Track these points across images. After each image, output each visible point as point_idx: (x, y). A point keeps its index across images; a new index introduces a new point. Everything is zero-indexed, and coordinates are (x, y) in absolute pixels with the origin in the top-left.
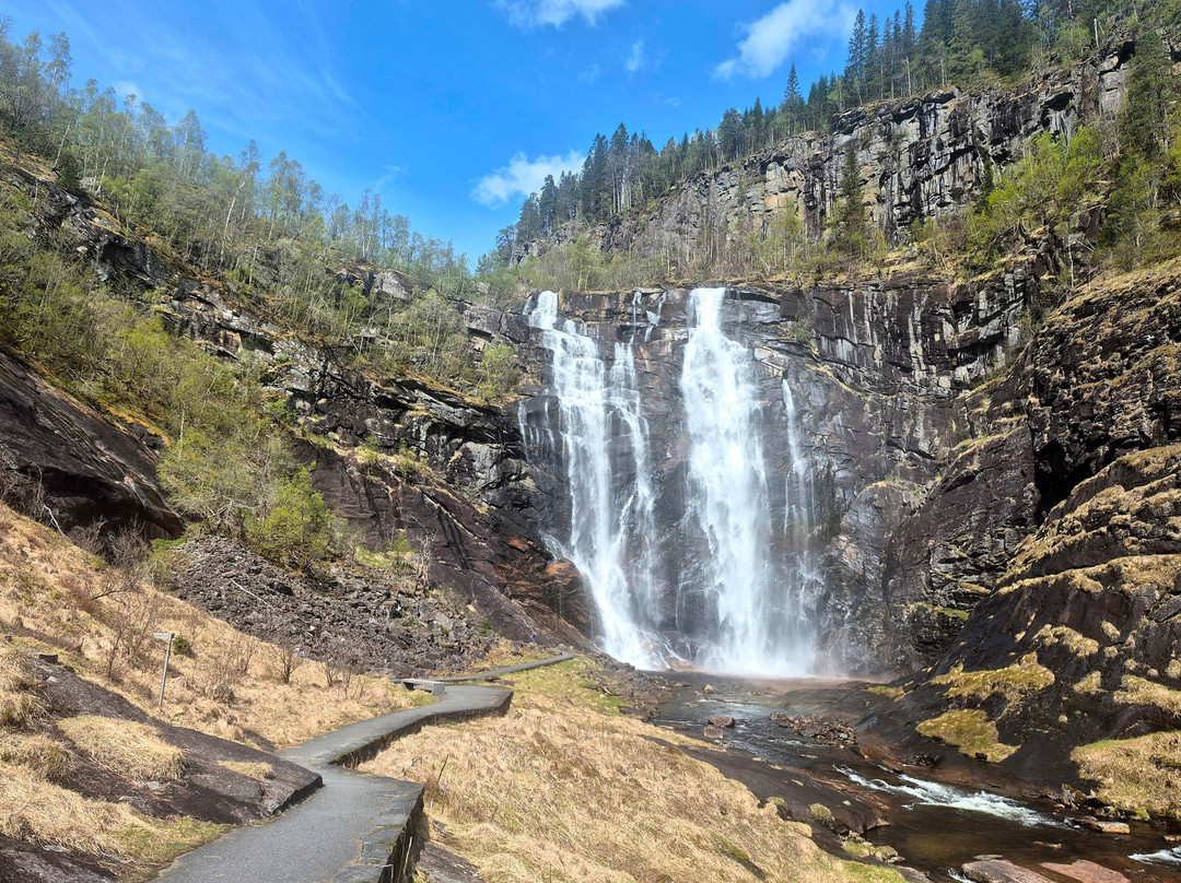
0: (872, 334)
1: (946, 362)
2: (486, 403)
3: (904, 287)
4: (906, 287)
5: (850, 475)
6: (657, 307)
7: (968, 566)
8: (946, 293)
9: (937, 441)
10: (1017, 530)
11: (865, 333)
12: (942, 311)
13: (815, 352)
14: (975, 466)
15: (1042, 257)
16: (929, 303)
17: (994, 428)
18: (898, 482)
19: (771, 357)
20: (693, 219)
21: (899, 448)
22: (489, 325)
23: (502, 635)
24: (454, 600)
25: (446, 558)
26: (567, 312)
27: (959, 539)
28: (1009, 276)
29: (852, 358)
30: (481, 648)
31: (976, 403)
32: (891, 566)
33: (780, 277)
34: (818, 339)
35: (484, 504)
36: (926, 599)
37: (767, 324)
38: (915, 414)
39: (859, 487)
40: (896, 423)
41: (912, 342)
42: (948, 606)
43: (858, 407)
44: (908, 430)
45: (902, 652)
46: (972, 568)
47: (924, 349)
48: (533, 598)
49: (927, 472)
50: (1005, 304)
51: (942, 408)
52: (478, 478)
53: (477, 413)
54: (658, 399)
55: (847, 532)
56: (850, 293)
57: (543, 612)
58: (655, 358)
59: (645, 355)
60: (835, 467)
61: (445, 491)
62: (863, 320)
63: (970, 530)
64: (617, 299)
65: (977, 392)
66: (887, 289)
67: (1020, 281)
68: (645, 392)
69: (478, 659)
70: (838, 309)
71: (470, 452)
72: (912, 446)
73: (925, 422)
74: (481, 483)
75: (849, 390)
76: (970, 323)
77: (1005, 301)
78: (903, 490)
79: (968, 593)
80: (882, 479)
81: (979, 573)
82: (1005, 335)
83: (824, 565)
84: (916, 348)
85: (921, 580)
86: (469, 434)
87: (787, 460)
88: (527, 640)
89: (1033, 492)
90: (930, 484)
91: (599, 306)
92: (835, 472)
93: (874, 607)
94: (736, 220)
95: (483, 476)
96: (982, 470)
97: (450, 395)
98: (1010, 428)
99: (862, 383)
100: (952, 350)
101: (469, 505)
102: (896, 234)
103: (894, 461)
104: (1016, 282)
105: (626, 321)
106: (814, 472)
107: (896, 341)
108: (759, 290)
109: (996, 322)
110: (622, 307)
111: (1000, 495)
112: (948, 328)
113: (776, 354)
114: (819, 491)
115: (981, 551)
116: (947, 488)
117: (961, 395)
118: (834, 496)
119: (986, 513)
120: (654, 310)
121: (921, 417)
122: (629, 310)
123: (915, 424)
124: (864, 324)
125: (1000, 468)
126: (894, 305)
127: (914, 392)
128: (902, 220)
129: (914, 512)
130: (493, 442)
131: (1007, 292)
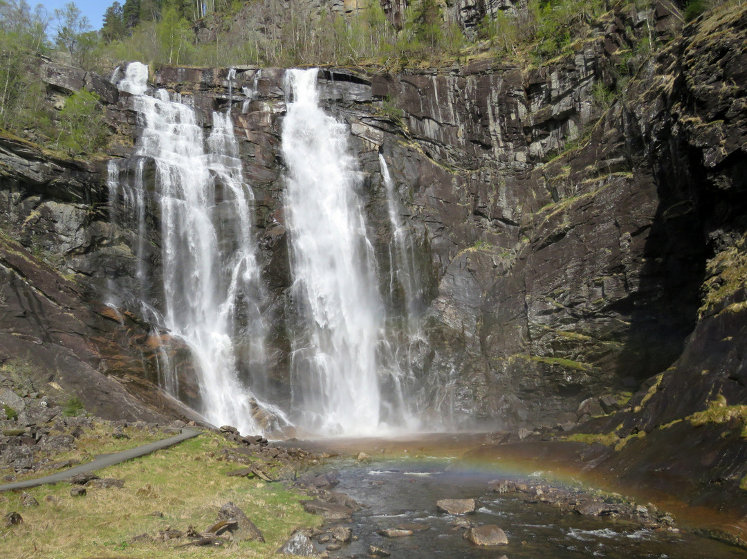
0: (455, 116)
1: (522, 139)
2: (69, 158)
3: (481, 72)
4: (482, 72)
5: (444, 241)
6: (253, 82)
7: (566, 316)
8: (519, 77)
9: (519, 209)
10: (615, 278)
11: (449, 114)
12: (517, 93)
13: (406, 129)
14: (566, 224)
15: (611, 37)
16: (506, 86)
17: (580, 189)
18: (486, 247)
19: (368, 131)
20: (277, 19)
21: (484, 217)
22: (71, 81)
23: (97, 415)
24: (30, 374)
25: (22, 329)
26: (159, 85)
27: (556, 292)
28: (579, 57)
29: (439, 136)
30: (68, 431)
31: (555, 171)
32: (487, 323)
33: (368, 62)
34: (408, 118)
35: (69, 271)
36: (523, 351)
37: (360, 103)
38: (497, 186)
39: (452, 253)
40: (481, 194)
41: (491, 121)
42: (546, 355)
43: (446, 181)
44: (492, 201)
45: (506, 401)
46: (570, 317)
47: (502, 128)
48: (132, 373)
49: (512, 237)
50: (576, 82)
51: (521, 179)
52: (61, 242)
53: (59, 167)
54: (260, 167)
55: (444, 295)
56: (434, 77)
57: (146, 388)
58: (255, 128)
59: (245, 124)
60: (431, 235)
61: (19, 254)
62: (447, 102)
63: (566, 282)
64: (212, 74)
65: (553, 163)
66: (466, 74)
67: (591, 60)
68: (247, 160)
69: (62, 449)
70: (424, 92)
71: (51, 212)
72: (497, 215)
73: (507, 192)
74: (65, 247)
75: (438, 165)
76: (542, 104)
77: (576, 79)
78: (492, 254)
79: (567, 341)
80: (472, 245)
81: (576, 321)
82: (578, 109)
83: (426, 326)
84: (495, 127)
85: (518, 334)
86: (48, 191)
87: (388, 227)
88: (130, 418)
89: (629, 241)
90: (518, 246)
91: (193, 79)
92: (431, 239)
93: (475, 362)
94: (319, 18)
95: (68, 239)
96: (572, 227)
97: (22, 145)
98: (596, 187)
99: (448, 159)
100: (527, 127)
101: (51, 271)
102: (464, 34)
103: (481, 228)
104: (586, 61)
105: (221, 94)
106: (414, 239)
107: (476, 121)
108: (351, 71)
109: (568, 99)
110: (216, 81)
111: (594, 248)
112: (522, 109)
113: (371, 129)
114: (419, 258)
115: (578, 300)
116: (537, 246)
117: (536, 168)
118: (431, 261)
119: (581, 265)
120: (251, 86)
121: (503, 189)
122: (225, 84)
123: (498, 194)
124: (447, 106)
125: (591, 223)
126: (473, 89)
127: (495, 166)
128: (469, 21)
129: (505, 272)
130: (78, 201)
131: (578, 71)
